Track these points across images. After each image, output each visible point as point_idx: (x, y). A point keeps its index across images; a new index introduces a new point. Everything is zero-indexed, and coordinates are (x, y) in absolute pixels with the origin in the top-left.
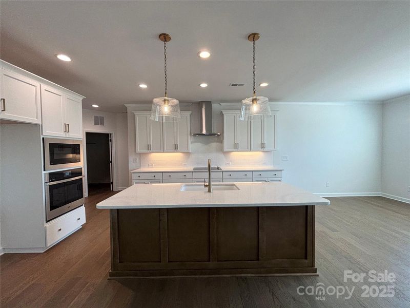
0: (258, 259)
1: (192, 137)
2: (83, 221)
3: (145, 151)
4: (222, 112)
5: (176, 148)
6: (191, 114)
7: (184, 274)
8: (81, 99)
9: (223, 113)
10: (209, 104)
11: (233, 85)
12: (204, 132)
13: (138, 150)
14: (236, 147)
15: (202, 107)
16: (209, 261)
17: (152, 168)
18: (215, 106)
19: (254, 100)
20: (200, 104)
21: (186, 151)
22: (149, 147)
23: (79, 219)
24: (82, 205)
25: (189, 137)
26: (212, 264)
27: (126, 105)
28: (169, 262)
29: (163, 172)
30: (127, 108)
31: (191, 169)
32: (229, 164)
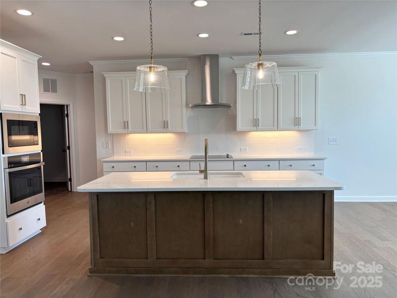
0: (263, 259)
1: (190, 109)
2: (43, 223)
3: (120, 131)
4: (234, 71)
5: (165, 127)
6: (188, 74)
7: (175, 273)
8: (37, 59)
9: (236, 72)
10: (214, 58)
11: (245, 34)
12: (209, 101)
13: (111, 129)
14: (256, 125)
15: (204, 64)
16: (204, 259)
17: (131, 156)
18: (224, 62)
19: (259, 65)
20: (200, 60)
21: (179, 130)
22: (126, 125)
23: (39, 219)
24: (41, 202)
25: (184, 109)
26: (208, 262)
27: (92, 63)
28: (157, 259)
29: (146, 161)
30: (93, 67)
31: (187, 156)
32: (246, 149)
